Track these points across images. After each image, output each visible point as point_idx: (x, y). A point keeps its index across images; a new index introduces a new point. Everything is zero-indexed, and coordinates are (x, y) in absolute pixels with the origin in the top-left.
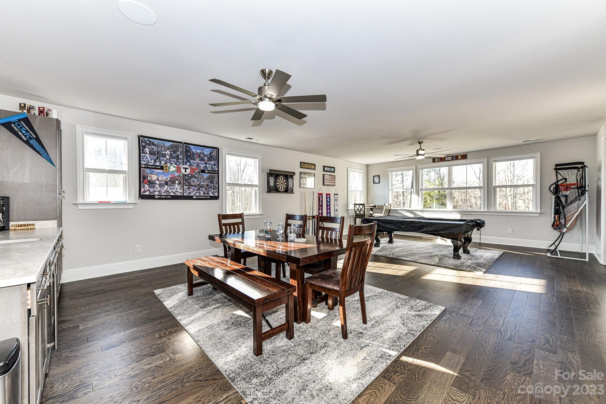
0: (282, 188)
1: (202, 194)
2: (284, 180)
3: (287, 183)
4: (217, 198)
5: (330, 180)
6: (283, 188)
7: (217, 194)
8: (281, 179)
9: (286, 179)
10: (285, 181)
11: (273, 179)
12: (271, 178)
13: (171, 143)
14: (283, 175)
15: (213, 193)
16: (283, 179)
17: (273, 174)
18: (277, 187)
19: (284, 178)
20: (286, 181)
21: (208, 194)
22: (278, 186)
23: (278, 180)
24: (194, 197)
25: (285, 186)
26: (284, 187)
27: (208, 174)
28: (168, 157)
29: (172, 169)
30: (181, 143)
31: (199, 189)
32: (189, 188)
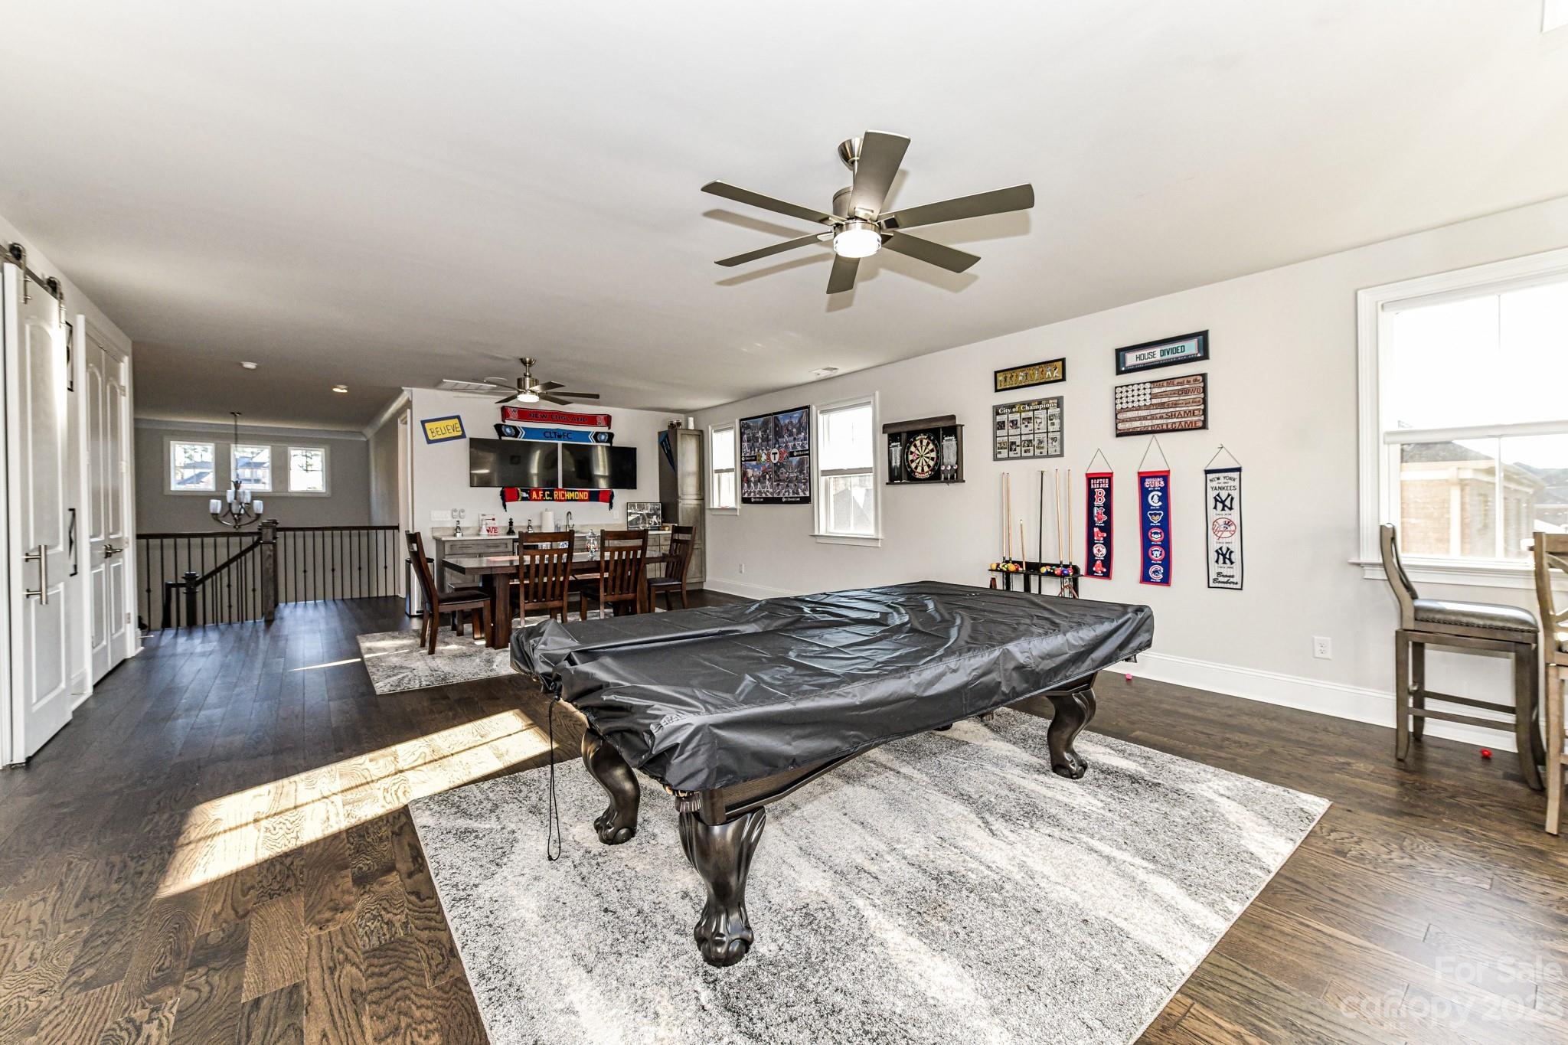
0: (923, 470)
1: (791, 495)
2: (928, 444)
3: (938, 453)
4: (806, 500)
5: (1162, 405)
6: (926, 469)
7: (808, 495)
8: (921, 442)
9: (934, 444)
10: (931, 446)
11: (899, 448)
12: (894, 446)
13: (762, 419)
14: (924, 431)
15: (803, 491)
16: (925, 442)
17: (899, 434)
18: (910, 467)
19: (929, 438)
20: (936, 447)
21: (798, 493)
22: (913, 465)
23: (913, 449)
24: (784, 500)
25: (932, 463)
26: (929, 466)
27: (798, 458)
28: (760, 440)
29: (764, 458)
30: (770, 415)
31: (787, 486)
32: (778, 485)
